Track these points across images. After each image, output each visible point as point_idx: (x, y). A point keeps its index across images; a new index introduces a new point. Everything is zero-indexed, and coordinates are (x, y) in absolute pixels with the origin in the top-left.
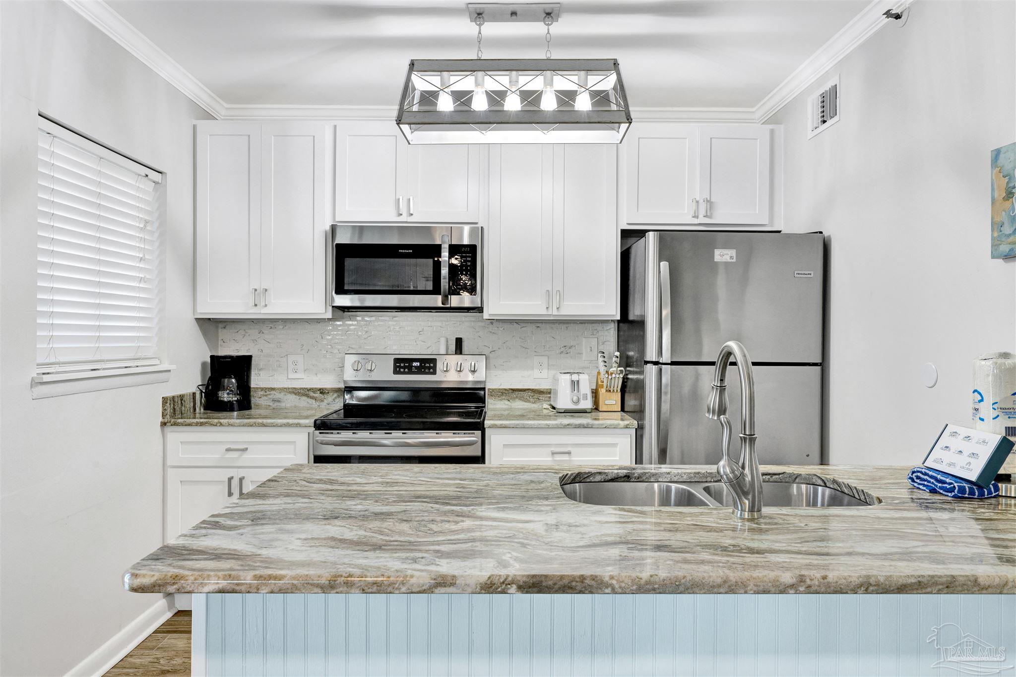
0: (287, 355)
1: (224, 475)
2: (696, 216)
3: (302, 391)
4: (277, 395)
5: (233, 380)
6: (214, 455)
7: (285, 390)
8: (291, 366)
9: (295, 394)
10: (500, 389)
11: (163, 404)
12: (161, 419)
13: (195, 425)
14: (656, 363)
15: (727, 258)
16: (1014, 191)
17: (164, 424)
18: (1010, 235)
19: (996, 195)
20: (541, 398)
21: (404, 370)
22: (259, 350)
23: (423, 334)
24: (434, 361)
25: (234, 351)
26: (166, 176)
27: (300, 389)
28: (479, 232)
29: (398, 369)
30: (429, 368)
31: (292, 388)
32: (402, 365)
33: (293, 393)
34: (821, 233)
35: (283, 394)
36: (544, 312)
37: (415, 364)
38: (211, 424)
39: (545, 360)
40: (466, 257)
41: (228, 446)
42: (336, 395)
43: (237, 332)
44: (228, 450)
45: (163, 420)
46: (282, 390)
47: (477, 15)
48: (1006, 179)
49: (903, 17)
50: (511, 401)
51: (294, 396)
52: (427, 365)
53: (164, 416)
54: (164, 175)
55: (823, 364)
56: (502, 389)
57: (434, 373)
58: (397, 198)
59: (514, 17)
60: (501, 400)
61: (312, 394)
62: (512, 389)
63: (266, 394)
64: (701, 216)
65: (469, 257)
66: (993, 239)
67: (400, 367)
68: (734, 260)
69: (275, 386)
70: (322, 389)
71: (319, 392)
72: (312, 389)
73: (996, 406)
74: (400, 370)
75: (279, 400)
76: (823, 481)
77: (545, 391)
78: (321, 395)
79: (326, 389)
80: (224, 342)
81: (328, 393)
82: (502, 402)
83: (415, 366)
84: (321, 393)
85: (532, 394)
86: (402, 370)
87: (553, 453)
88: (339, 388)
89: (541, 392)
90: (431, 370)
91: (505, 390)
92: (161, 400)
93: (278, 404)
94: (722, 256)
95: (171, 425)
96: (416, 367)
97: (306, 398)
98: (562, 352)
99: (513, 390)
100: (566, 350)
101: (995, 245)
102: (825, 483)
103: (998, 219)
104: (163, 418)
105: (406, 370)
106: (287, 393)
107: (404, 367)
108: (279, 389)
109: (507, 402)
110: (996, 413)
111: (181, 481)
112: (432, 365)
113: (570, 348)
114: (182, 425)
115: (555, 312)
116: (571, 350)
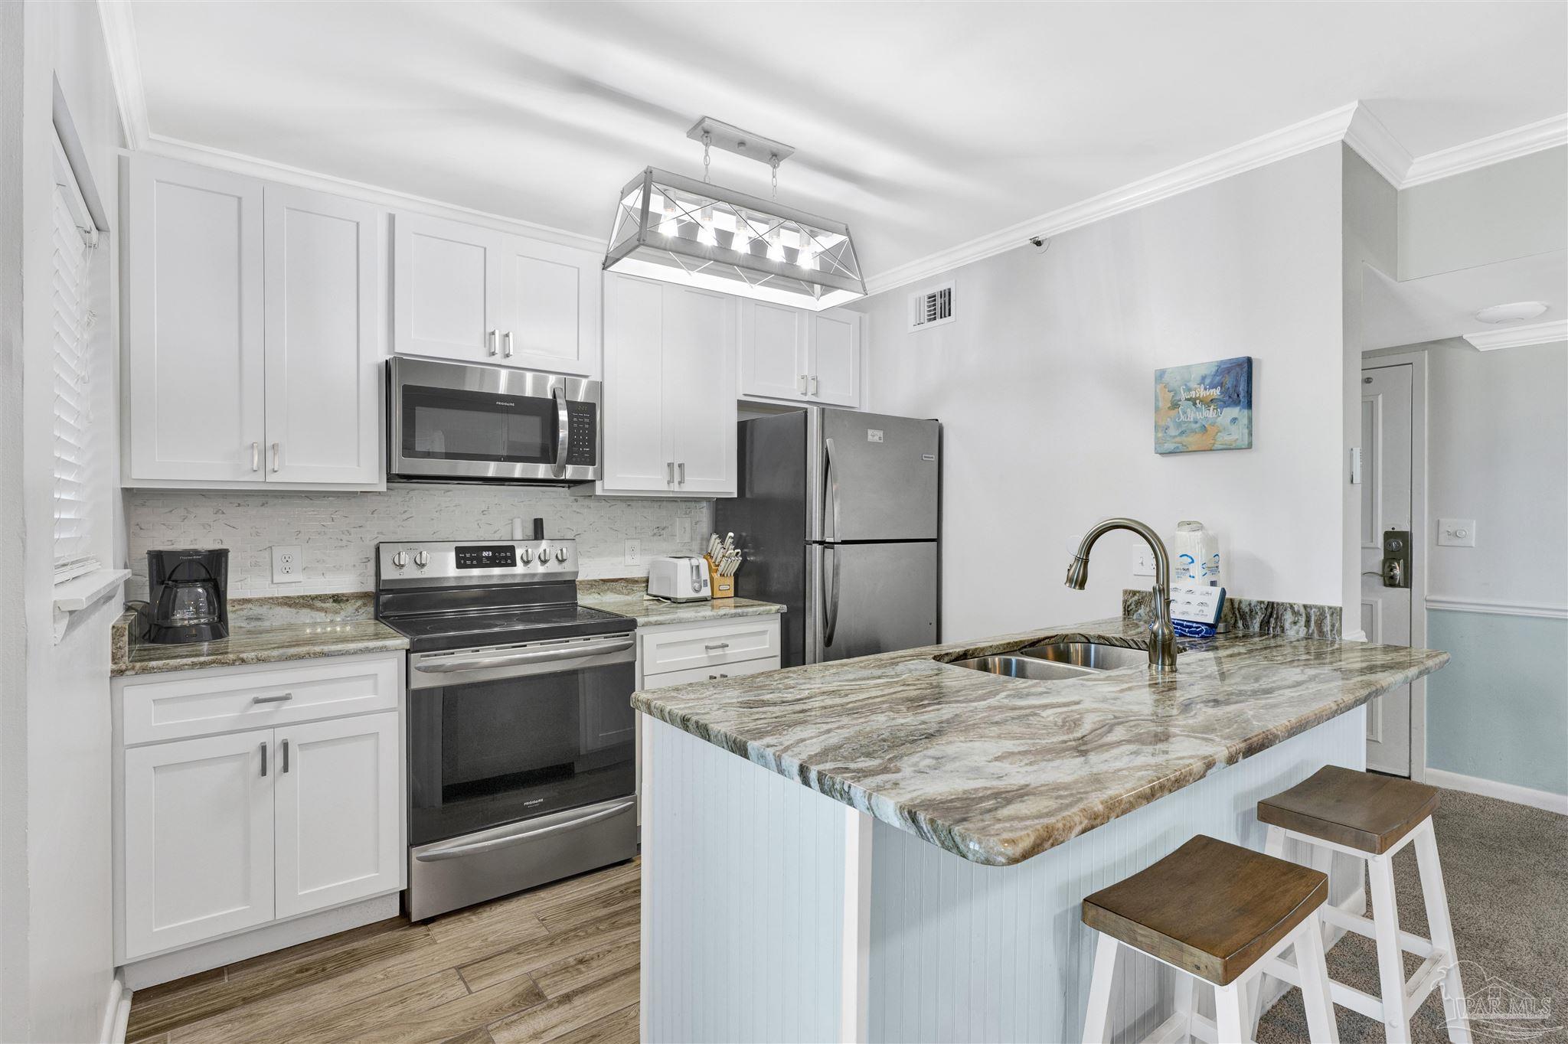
0: (271, 547)
1: (250, 743)
2: (805, 394)
3: (301, 601)
4: (256, 610)
5: (200, 590)
6: (226, 713)
7: (271, 601)
8: (278, 564)
9: (290, 606)
10: (588, 581)
11: (113, 639)
12: (109, 666)
13: (188, 669)
14: (821, 543)
15: (876, 439)
16: (1179, 403)
17: (118, 673)
18: (1175, 437)
19: (1161, 404)
20: (635, 589)
21: (472, 562)
22: (214, 540)
23: (489, 513)
24: (512, 549)
25: (163, 543)
26: (109, 238)
27: (298, 597)
28: (598, 388)
29: (462, 562)
30: (506, 558)
31: (282, 598)
32: (468, 555)
33: (286, 604)
34: (937, 420)
35: (265, 607)
36: (664, 487)
37: (485, 554)
38: (223, 663)
39: (636, 543)
40: (583, 417)
41: (255, 695)
42: (359, 603)
43: (171, 511)
44: (258, 701)
45: (115, 667)
46: (262, 601)
47: (703, 133)
48: (1172, 394)
49: (1043, 246)
50: (602, 594)
51: (288, 609)
52: (503, 554)
53: (115, 659)
54: (103, 234)
55: (938, 540)
56: (591, 581)
57: (514, 564)
58: (489, 330)
59: (742, 148)
60: (590, 594)
61: (319, 604)
62: (602, 580)
63: (234, 609)
64: (809, 394)
65: (586, 417)
66: (1157, 438)
67: (465, 559)
68: (882, 441)
69: (248, 596)
70: (337, 595)
71: (331, 600)
72: (320, 596)
73: (1204, 566)
74: (465, 562)
75: (259, 617)
76: (1086, 638)
77: (639, 580)
78: (335, 604)
79: (343, 595)
80: (141, 529)
81: (347, 600)
82: (591, 597)
83: (486, 557)
84: (334, 601)
85: (625, 585)
86: (468, 562)
87: (707, 648)
88: (366, 593)
89: (634, 581)
90: (509, 561)
91: (595, 581)
92: (110, 632)
93: (259, 623)
94: (873, 436)
95: (136, 674)
96: (488, 558)
97: (309, 610)
98: (655, 534)
99: (605, 581)
100: (659, 531)
101: (1158, 442)
102: (1088, 640)
103: (1162, 423)
104: (115, 663)
105: (475, 562)
106: (273, 606)
107: (471, 559)
108: (258, 600)
109: (596, 596)
110: (1204, 571)
111: (154, 768)
112: (508, 554)
113: (663, 530)
114: (160, 670)
115: (675, 487)
116: (664, 532)
